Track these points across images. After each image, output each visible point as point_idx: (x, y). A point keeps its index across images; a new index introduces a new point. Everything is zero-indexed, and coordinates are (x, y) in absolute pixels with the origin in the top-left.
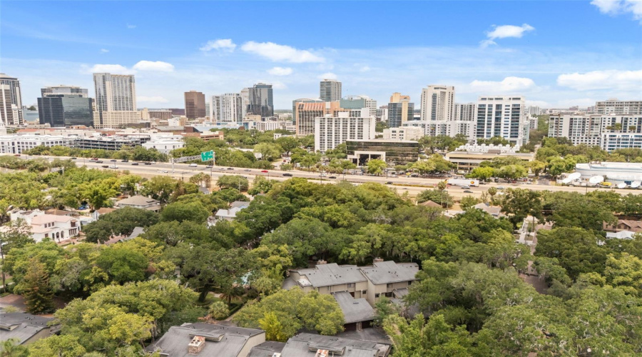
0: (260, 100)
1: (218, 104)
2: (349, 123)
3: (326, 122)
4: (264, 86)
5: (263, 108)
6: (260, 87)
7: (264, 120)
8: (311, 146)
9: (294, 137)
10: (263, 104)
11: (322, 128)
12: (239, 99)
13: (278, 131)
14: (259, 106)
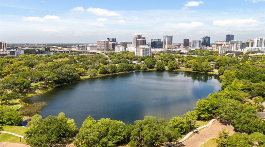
0: (206, 41)
1: (194, 43)
2: (228, 47)
3: (222, 47)
4: (208, 37)
5: (207, 43)
6: (206, 37)
7: (207, 47)
8: (218, 53)
9: (214, 51)
10: (207, 42)
11: (221, 48)
12: (200, 41)
13: (210, 50)
14: (206, 43)
